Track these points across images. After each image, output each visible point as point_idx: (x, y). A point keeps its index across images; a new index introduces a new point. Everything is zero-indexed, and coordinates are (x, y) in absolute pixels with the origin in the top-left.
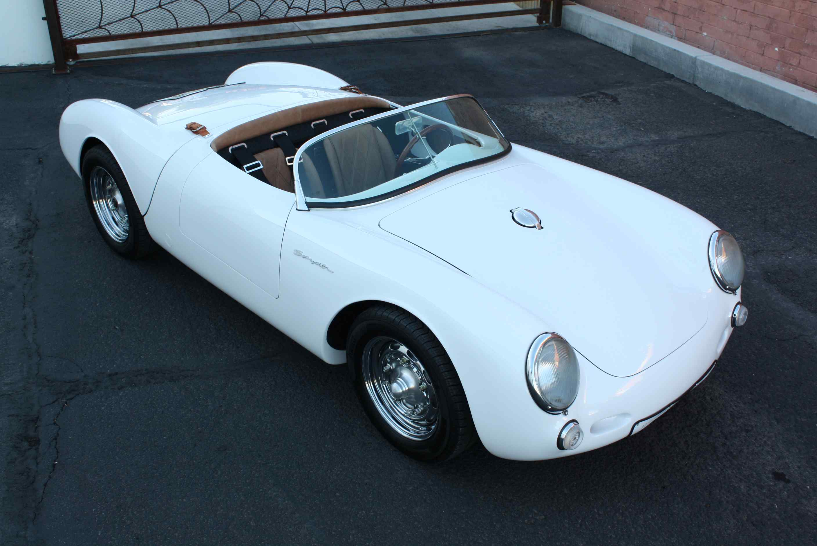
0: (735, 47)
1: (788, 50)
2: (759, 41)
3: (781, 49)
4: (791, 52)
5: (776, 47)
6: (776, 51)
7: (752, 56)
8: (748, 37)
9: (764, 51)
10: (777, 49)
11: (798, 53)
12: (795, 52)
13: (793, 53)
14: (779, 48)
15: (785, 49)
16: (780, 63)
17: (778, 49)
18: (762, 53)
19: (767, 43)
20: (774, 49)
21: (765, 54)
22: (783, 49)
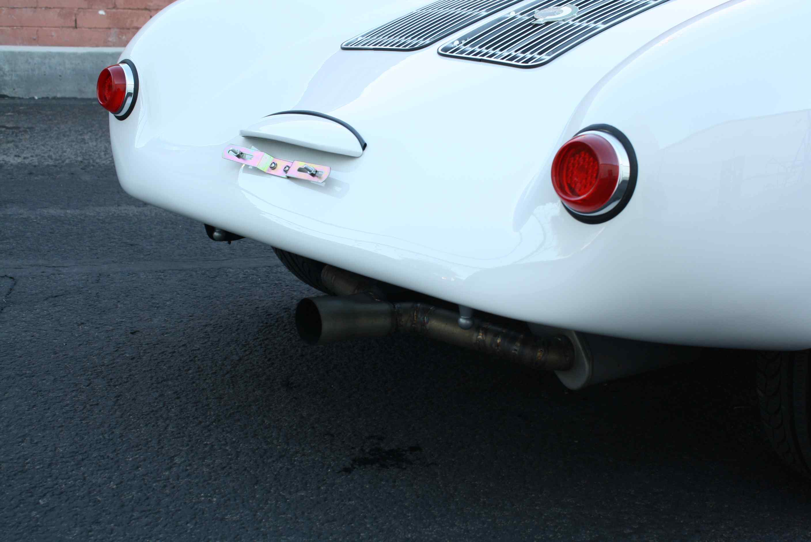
0: (9, 28)
1: (124, 9)
2: (62, 8)
3: (108, 10)
4: (130, 11)
5: (100, 9)
6: (102, 15)
7: (53, 34)
8: (35, 8)
9: (76, 21)
10: (102, 12)
11: (146, 9)
12: (138, 9)
13: (134, 11)
14: (106, 9)
15: (118, 9)
16: (114, 31)
17: (105, 12)
18: (73, 24)
19: (79, 9)
20: (97, 13)
21: (77, 26)
22: (114, 10)
